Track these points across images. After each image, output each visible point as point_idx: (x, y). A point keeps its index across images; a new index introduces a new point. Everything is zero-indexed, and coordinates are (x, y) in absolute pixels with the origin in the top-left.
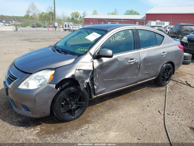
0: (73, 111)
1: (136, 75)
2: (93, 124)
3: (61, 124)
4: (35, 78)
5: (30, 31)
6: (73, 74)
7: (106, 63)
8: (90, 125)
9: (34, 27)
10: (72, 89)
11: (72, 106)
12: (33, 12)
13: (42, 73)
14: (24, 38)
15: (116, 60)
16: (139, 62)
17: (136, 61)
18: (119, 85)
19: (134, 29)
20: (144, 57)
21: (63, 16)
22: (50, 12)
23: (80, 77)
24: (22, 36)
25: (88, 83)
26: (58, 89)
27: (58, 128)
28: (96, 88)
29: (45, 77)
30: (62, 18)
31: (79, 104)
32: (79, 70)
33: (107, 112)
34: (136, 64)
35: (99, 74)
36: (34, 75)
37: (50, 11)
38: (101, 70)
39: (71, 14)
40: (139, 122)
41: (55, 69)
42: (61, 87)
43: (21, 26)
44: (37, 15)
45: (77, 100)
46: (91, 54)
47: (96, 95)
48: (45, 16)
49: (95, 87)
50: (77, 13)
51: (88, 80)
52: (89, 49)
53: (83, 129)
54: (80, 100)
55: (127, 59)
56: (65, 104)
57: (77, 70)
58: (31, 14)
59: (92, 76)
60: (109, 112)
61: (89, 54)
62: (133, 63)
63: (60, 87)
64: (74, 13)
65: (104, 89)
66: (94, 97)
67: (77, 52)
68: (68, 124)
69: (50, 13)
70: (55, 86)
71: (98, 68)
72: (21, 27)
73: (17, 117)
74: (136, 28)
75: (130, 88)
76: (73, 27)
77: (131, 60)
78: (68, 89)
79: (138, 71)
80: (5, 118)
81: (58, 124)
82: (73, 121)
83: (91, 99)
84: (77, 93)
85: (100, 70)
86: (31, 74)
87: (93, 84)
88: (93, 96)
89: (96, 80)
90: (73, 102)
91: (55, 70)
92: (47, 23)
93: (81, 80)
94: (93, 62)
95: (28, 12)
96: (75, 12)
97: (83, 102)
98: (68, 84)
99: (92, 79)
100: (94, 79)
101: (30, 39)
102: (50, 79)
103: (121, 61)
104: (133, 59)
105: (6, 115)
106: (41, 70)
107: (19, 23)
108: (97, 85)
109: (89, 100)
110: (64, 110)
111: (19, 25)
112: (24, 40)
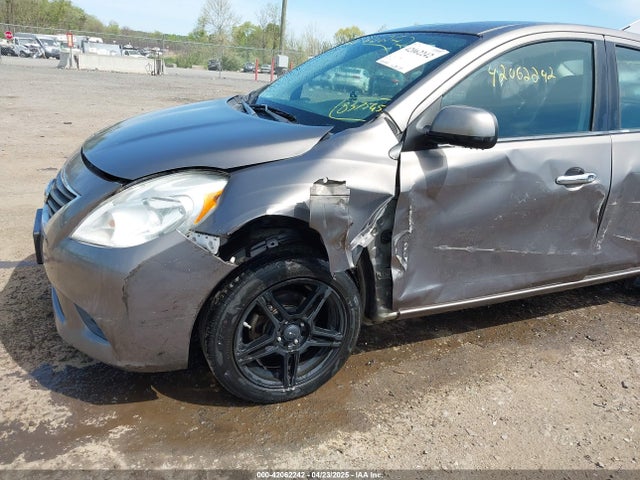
0: (286, 362)
1: (584, 243)
2: (368, 434)
3: (231, 408)
4: (146, 203)
5: (199, 77)
6: (304, 204)
7: (458, 171)
8: (357, 435)
9: (214, 69)
10: (292, 266)
11: (286, 343)
12: (218, 21)
13: (174, 185)
14: (173, 94)
15: (504, 164)
16: (603, 188)
17: (594, 182)
18: (503, 278)
19: (598, 41)
20: (628, 170)
21: (310, 40)
22: (270, 25)
23: (332, 219)
24: (169, 88)
25: (364, 253)
26: (233, 259)
27: (218, 429)
28: (398, 279)
29: (185, 203)
30: (305, 46)
31: (316, 337)
32: (331, 183)
33: (437, 386)
34: (590, 193)
35: (418, 217)
36: (138, 190)
37: (270, 20)
38: (431, 202)
39: (336, 35)
40: (587, 457)
41: (227, 173)
42: (248, 255)
43: (177, 63)
44: (228, 30)
45: (310, 319)
46: (393, 125)
47: (396, 310)
48: (252, 35)
49: (395, 273)
50: (357, 29)
51: (366, 239)
52: (389, 104)
53: (322, 447)
54: (322, 321)
55: (553, 166)
56: (259, 329)
57: (320, 182)
58: (210, 30)
59: (385, 225)
60: (447, 388)
61: (385, 123)
62: (578, 188)
63: (243, 251)
64: (347, 30)
65: (431, 287)
66: (385, 315)
67: (334, 114)
68: (262, 415)
69: (271, 27)
70: (216, 243)
71: (418, 188)
72: (175, 65)
73: (70, 354)
74: (608, 39)
75: (545, 296)
76: (337, 75)
77: (570, 172)
78: (277, 265)
79: (593, 226)
80: (26, 353)
81: (221, 409)
82: (284, 404)
83: (369, 324)
84: (315, 288)
85: (426, 203)
86: (126, 182)
87: (387, 261)
88: (381, 312)
89: (401, 241)
90: (293, 327)
91: (228, 177)
92: (255, 59)
93: (336, 233)
94: (399, 160)
95: (203, 21)
96: (350, 26)
97: (338, 330)
98: (276, 244)
99: (385, 238)
100: (396, 239)
101: (191, 97)
102: (202, 214)
103: (526, 174)
104: (582, 173)
105: (33, 340)
106: (169, 172)
107: (171, 55)
108: (405, 266)
109: (363, 327)
110: (250, 354)
111: (170, 60)
112: (174, 100)
